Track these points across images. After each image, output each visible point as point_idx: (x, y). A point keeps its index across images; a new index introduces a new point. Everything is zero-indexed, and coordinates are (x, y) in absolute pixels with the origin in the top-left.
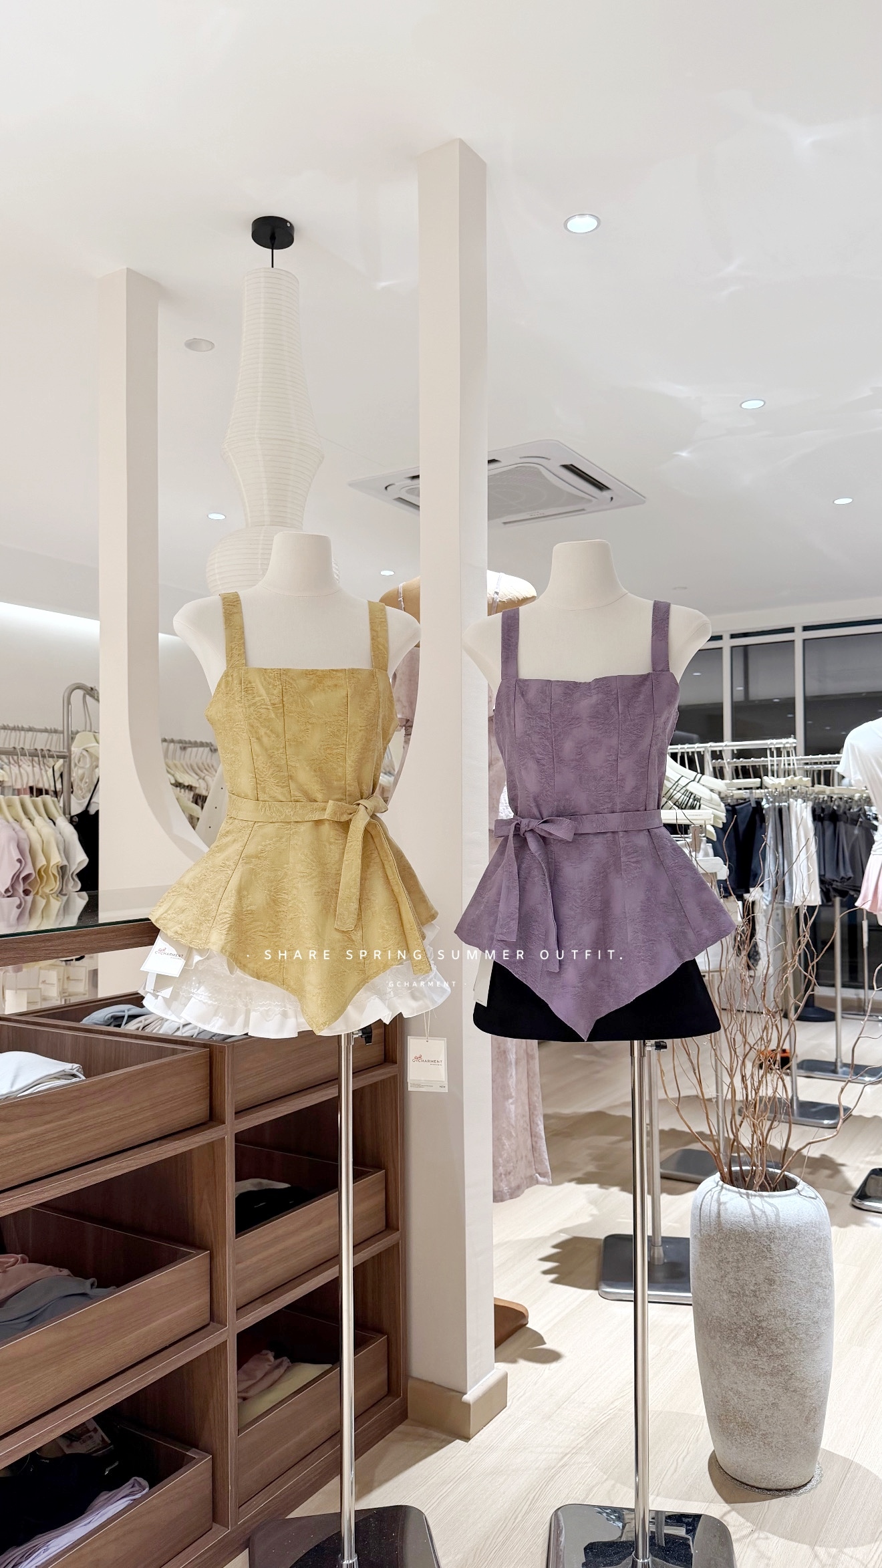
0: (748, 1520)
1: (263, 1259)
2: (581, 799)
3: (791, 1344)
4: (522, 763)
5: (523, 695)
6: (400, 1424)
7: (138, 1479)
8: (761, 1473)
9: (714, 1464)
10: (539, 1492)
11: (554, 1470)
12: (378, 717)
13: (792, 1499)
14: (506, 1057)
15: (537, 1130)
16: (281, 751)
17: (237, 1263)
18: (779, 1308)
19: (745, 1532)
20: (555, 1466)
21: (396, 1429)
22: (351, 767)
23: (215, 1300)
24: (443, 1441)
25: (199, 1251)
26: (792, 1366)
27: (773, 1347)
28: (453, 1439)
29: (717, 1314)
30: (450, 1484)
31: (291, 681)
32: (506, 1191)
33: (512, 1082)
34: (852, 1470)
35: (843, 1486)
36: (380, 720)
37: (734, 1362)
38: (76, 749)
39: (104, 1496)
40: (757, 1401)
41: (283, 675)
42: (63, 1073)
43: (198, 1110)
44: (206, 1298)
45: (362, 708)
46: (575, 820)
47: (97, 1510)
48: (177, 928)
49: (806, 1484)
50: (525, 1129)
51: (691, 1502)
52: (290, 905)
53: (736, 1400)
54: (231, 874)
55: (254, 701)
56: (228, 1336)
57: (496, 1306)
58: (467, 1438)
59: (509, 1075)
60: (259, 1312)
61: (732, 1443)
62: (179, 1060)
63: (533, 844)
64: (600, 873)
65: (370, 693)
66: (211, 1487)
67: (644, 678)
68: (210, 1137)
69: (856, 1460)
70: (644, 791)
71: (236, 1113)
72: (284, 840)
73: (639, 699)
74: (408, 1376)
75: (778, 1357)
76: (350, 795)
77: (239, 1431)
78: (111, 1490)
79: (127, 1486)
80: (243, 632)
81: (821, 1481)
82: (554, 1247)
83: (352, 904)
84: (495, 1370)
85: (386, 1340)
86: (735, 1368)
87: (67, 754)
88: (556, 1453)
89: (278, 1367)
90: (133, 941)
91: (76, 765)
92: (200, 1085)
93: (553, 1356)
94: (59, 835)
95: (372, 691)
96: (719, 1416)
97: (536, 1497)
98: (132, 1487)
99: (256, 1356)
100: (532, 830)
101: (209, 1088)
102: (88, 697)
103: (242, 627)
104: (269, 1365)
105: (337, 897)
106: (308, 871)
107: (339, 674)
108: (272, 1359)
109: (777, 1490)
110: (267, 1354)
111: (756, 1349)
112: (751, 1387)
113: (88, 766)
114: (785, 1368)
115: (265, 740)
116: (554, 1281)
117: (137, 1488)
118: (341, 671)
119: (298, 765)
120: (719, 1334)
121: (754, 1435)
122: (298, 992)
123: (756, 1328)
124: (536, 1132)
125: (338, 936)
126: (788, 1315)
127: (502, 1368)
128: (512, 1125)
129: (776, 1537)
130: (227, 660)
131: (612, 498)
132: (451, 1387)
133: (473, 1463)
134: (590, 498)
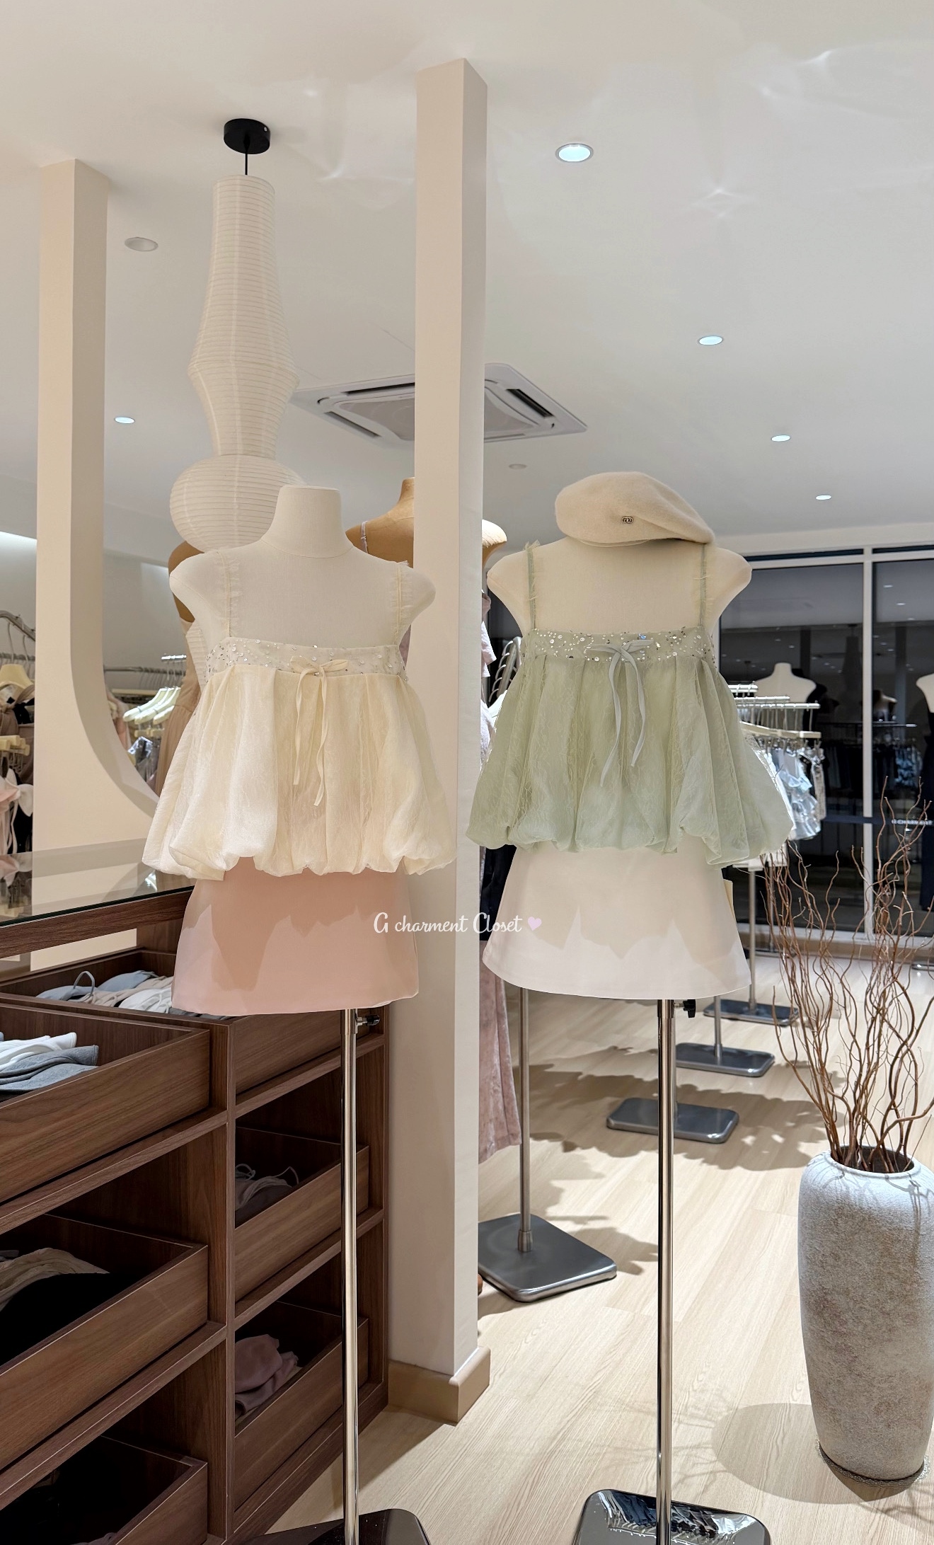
1: (256, 1250)
6: (382, 1410)
11: (549, 1449)
15: (510, 1091)
20: (549, 1446)
21: (381, 1417)
23: (211, 1295)
24: (430, 1425)
25: (197, 1246)
28: (440, 1424)
30: (445, 1473)
43: (198, 1096)
44: (205, 1294)
50: (498, 1090)
56: (226, 1336)
58: (454, 1422)
60: (256, 1306)
62: (181, 1044)
66: (205, 1498)
68: (210, 1126)
71: (238, 1095)
74: (388, 1360)
77: (239, 1431)
84: (478, 1348)
85: (368, 1324)
92: (197, 1071)
101: (209, 1072)
124: (508, 1094)
131: (553, 425)
132: (437, 1370)
133: (465, 1448)
134: (532, 423)
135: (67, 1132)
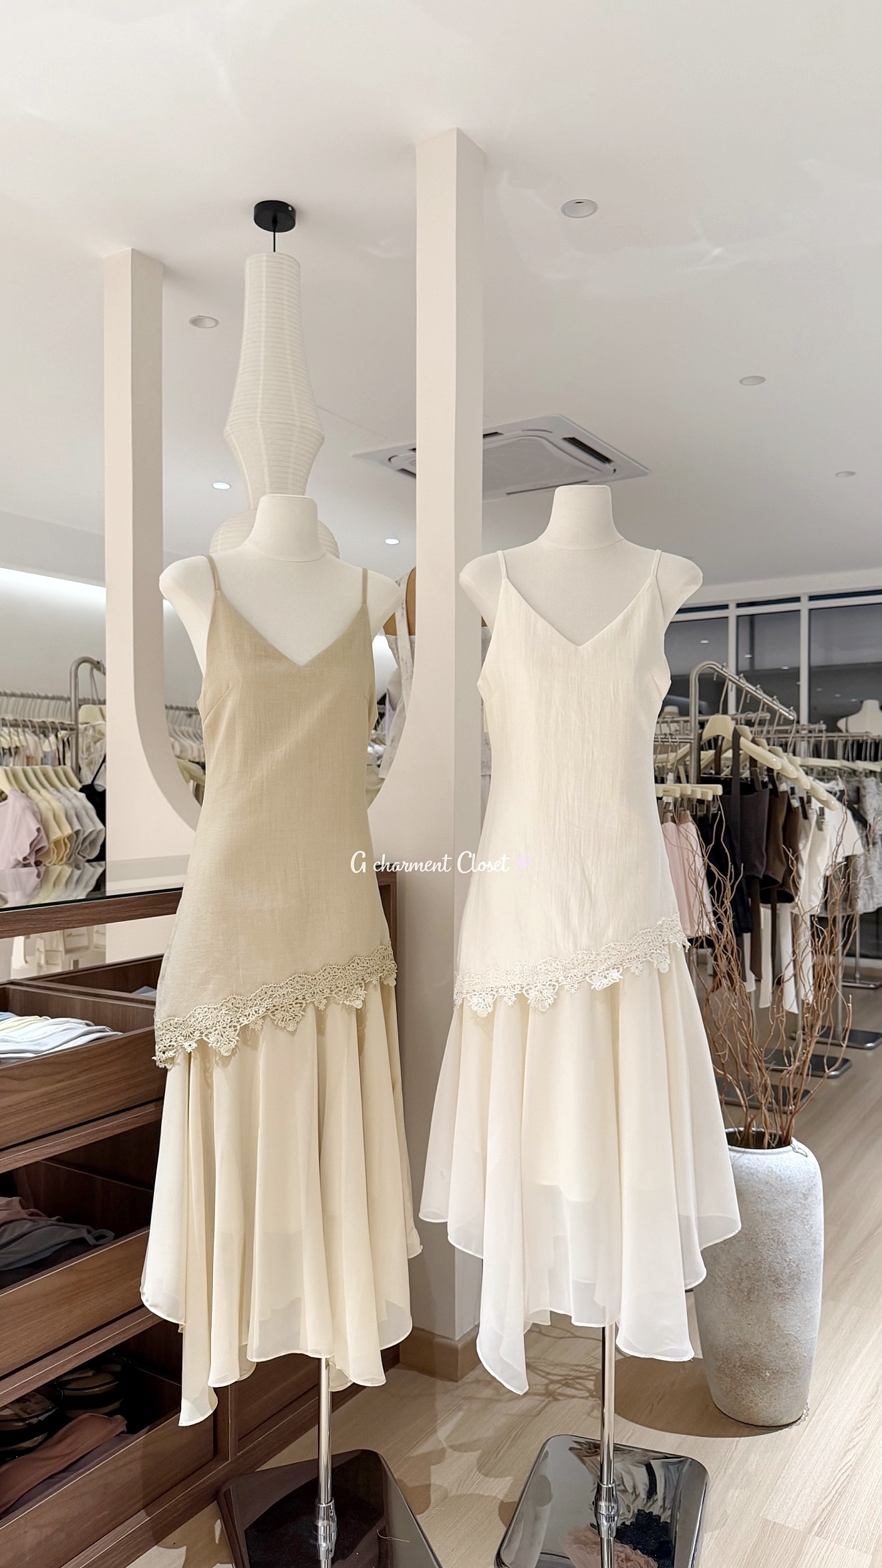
6: (392, 1368)
10: (521, 1430)
13: (783, 1433)
28: (444, 1380)
38: (82, 721)
49: (797, 1422)
58: (455, 1380)
87: (75, 726)
90: (138, 912)
109: (765, 1427)
131: (615, 470)
134: (593, 470)
135: (67, 1093)
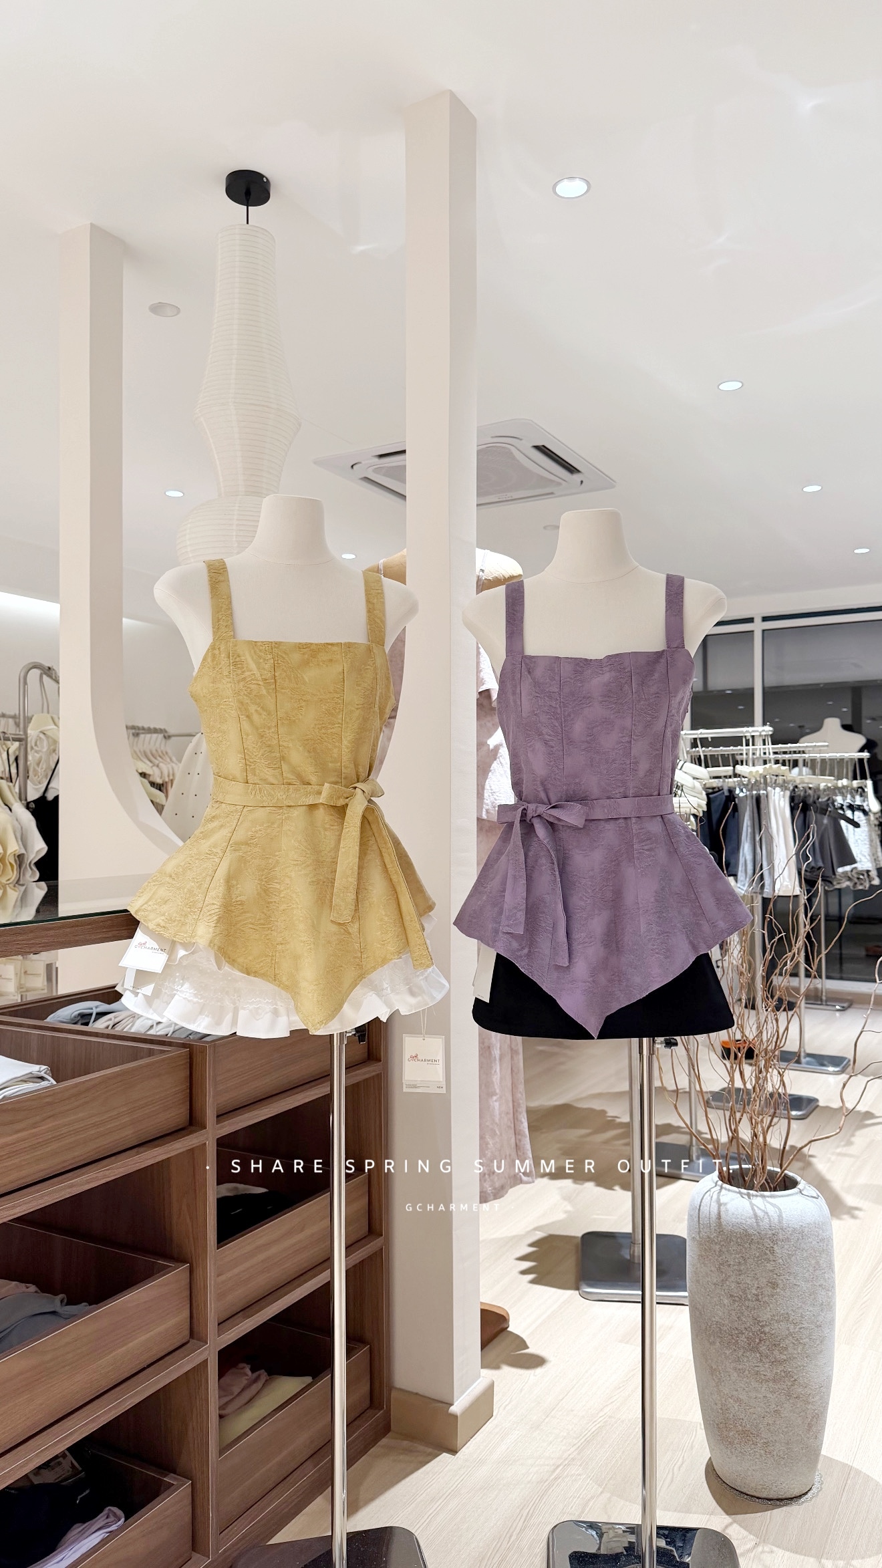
0: (750, 1533)
1: (244, 1271)
2: (592, 783)
3: (795, 1349)
4: (529, 745)
5: (529, 672)
6: (383, 1437)
7: (112, 1508)
8: (761, 1483)
9: (712, 1473)
10: (532, 1509)
11: (547, 1483)
12: (376, 695)
13: (794, 1509)
14: (490, 1053)
15: (521, 1128)
16: (273, 730)
17: (218, 1276)
18: (782, 1312)
19: (749, 1546)
20: (547, 1480)
21: (379, 1443)
22: (348, 748)
23: (195, 1315)
24: (429, 1454)
25: (179, 1264)
26: (795, 1372)
27: (776, 1352)
28: (439, 1452)
29: (717, 1319)
30: (440, 1502)
31: (284, 656)
32: (490, 1192)
33: (496, 1078)
34: (851, 1476)
35: (844, 1494)
36: (377, 698)
37: (735, 1369)
38: (32, 732)
39: (77, 1529)
40: (759, 1409)
41: (275, 647)
42: (30, 1076)
43: (176, 1115)
44: (186, 1313)
45: (358, 685)
46: (586, 805)
47: (69, 1545)
48: (160, 920)
49: (807, 1493)
50: (509, 1127)
51: (691, 1515)
52: (282, 895)
53: (737, 1409)
54: (219, 862)
55: (243, 676)
56: (209, 1354)
57: (482, 1311)
58: (454, 1452)
59: (493, 1072)
60: (241, 1326)
61: (731, 1452)
62: (157, 1062)
63: (541, 831)
64: (612, 861)
65: (367, 669)
66: (190, 1515)
67: (659, 655)
68: (191, 1143)
69: (855, 1465)
70: (658, 775)
71: (218, 1116)
72: (276, 826)
73: (653, 678)
74: (391, 1387)
75: (781, 1362)
76: (345, 778)
77: (221, 1452)
78: (84, 1522)
79: (102, 1517)
80: (230, 602)
81: (821, 1489)
82: (531, 1245)
83: (349, 894)
84: (481, 1379)
85: (369, 1350)
86: (735, 1374)
87: (23, 737)
88: (547, 1465)
89: (256, 1380)
90: (110, 934)
91: (32, 748)
92: (179, 1088)
93: (536, 1361)
94: (16, 822)
95: (368, 667)
96: (717, 1425)
97: (531, 1512)
98: (107, 1518)
99: (234, 1370)
100: (539, 816)
101: (188, 1091)
102: (44, 676)
103: (229, 597)
104: (247, 1379)
105: (333, 886)
106: (302, 859)
107: (335, 648)
108: (249, 1373)
109: (778, 1500)
110: (243, 1368)
111: (758, 1355)
112: (753, 1394)
113: (45, 750)
114: (788, 1374)
115: (255, 717)
116: (533, 1282)
117: (112, 1518)
118: (338, 644)
119: (291, 745)
120: (719, 1340)
121: (755, 1444)
122: (292, 989)
123: (759, 1333)
124: (520, 1130)
125: (334, 928)
126: (790, 1320)
127: (487, 1375)
128: (496, 1123)
129: (780, 1551)
130: (214, 632)
131: (582, 482)
132: (436, 1398)
133: (462, 1478)
134: (560, 481)
